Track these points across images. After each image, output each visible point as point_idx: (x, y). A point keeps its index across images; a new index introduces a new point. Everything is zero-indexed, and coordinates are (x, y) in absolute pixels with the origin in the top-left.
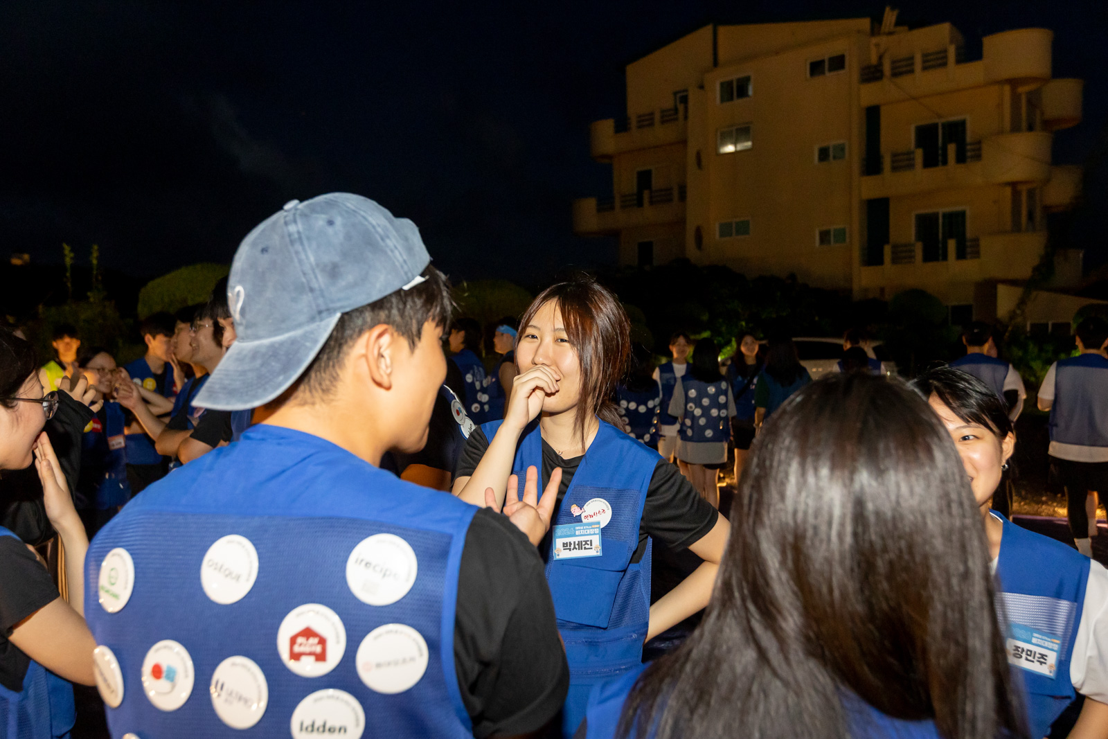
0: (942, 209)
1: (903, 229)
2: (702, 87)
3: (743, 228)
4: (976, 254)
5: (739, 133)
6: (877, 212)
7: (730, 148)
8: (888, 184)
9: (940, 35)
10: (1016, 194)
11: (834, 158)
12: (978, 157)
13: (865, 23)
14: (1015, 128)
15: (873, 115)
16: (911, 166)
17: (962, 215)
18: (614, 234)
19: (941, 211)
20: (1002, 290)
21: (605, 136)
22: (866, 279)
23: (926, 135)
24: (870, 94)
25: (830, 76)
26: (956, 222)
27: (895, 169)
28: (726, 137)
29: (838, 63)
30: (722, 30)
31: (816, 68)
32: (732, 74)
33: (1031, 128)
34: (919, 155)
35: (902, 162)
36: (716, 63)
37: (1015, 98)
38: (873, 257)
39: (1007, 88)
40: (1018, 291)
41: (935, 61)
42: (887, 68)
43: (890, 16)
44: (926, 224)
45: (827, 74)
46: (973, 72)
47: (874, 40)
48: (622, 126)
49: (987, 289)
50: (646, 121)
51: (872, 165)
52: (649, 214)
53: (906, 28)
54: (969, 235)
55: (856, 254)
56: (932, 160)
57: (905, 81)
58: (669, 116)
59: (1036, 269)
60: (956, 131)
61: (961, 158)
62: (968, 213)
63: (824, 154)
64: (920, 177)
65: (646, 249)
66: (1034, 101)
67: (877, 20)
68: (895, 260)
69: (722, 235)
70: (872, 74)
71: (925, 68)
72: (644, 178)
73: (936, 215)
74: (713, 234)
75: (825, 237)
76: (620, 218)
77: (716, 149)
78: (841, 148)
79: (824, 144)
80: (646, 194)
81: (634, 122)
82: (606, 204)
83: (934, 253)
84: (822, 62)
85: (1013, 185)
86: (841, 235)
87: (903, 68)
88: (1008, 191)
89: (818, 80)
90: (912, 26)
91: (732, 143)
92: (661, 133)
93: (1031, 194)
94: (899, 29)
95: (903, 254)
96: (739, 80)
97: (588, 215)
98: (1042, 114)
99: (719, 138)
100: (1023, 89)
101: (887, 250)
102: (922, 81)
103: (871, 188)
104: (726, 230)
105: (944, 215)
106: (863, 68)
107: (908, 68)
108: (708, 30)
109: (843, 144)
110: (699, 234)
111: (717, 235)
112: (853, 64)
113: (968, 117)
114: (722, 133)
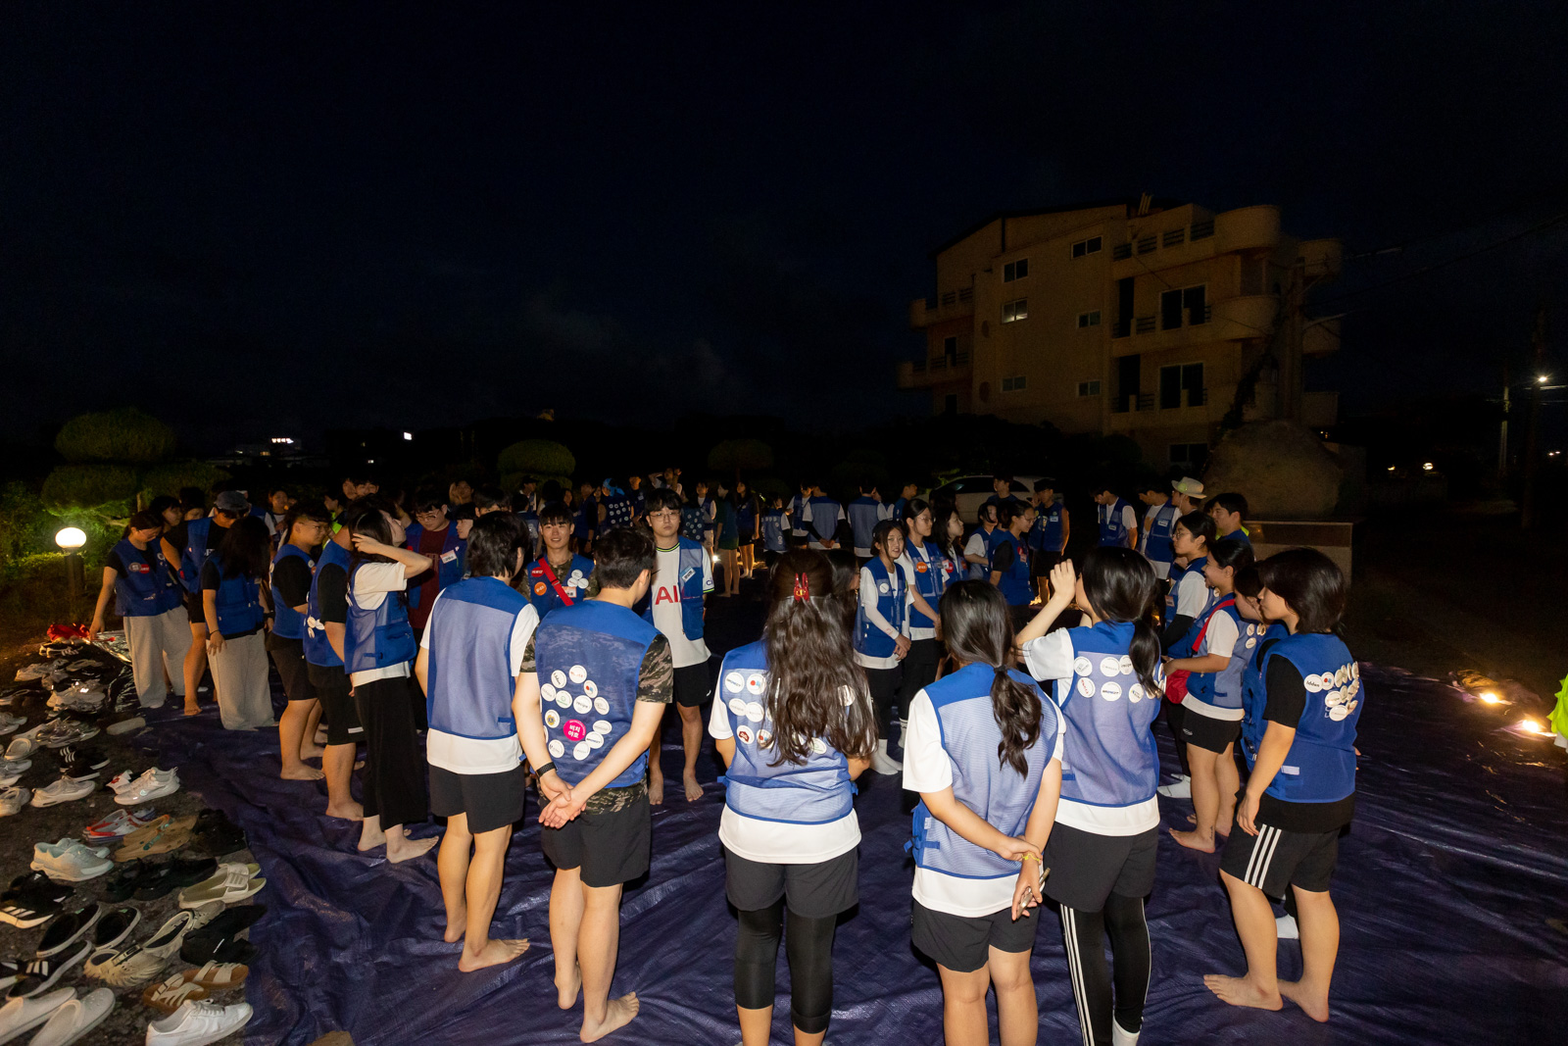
0: (1181, 362)
1: (1151, 381)
2: (990, 270)
3: (1021, 383)
4: (1205, 402)
5: (1020, 307)
7: (1013, 319)
8: (1134, 343)
9: (1182, 216)
11: (1092, 323)
12: (1210, 318)
13: (1122, 210)
14: (1245, 293)
15: (1126, 287)
16: (1152, 329)
17: (1200, 368)
18: (926, 390)
19: (1181, 364)
21: (920, 314)
22: (1117, 423)
23: (1170, 300)
24: (1122, 270)
25: (1088, 256)
26: (1194, 374)
27: (1139, 331)
28: (1010, 309)
29: (1095, 245)
30: (1010, 224)
31: (1079, 250)
32: (1013, 258)
34: (1161, 319)
35: (1146, 326)
36: (1003, 250)
37: (1247, 265)
38: (1121, 406)
39: (1238, 259)
41: (1173, 239)
42: (1134, 249)
43: (1145, 201)
44: (1170, 376)
45: (1087, 254)
46: (1206, 247)
47: (1130, 223)
48: (932, 305)
50: (948, 300)
51: (1122, 330)
52: (950, 373)
53: (1158, 210)
54: (1202, 385)
55: (1107, 404)
56: (1171, 321)
57: (1148, 257)
58: (965, 295)
60: (1195, 296)
61: (1193, 321)
62: (1204, 366)
63: (1083, 321)
64: (1161, 338)
65: (951, 401)
67: (1133, 205)
68: (1138, 408)
69: (1004, 390)
70: (1123, 252)
71: (1166, 245)
72: (950, 345)
73: (1179, 367)
74: (998, 388)
75: (1083, 388)
76: (929, 377)
77: (1001, 318)
78: (1097, 316)
79: (1083, 313)
81: (941, 300)
82: (920, 366)
83: (1170, 401)
84: (1083, 245)
85: (1246, 342)
86: (1096, 386)
87: (1147, 247)
88: (1239, 346)
89: (1080, 260)
90: (1162, 209)
91: (1014, 315)
92: (960, 308)
94: (1155, 210)
95: (1145, 403)
96: (1018, 263)
97: (907, 375)
98: (1293, 274)
99: (1003, 313)
100: (1253, 258)
101: (1132, 399)
102: (1163, 256)
103: (1120, 348)
104: (1007, 385)
105: (1185, 367)
106: (1116, 248)
107: (1152, 246)
108: (998, 223)
109: (1099, 312)
110: (985, 389)
111: (1001, 389)
112: (1106, 246)
113: (1206, 284)
114: (1006, 307)
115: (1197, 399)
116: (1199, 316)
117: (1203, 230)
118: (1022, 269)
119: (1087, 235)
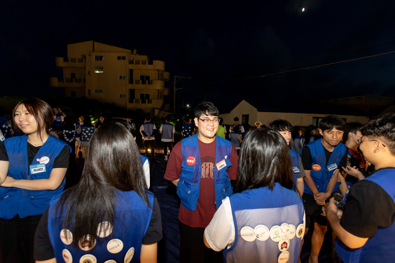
1: (137, 96)
2: (90, 55)
3: (101, 91)
4: (151, 103)
5: (100, 69)
6: (132, 92)
7: (98, 72)
8: (134, 86)
9: (145, 58)
10: (158, 92)
11: (123, 79)
12: (152, 84)
13: (130, 51)
14: (159, 79)
15: (131, 71)
16: (139, 83)
17: (149, 94)
19: (145, 93)
20: (156, 110)
21: (61, 62)
22: (130, 106)
23: (142, 77)
24: (131, 66)
25: (122, 61)
26: (148, 96)
27: (136, 83)
29: (124, 58)
30: (95, 43)
32: (99, 54)
33: (161, 80)
34: (141, 81)
35: (137, 82)
36: (94, 50)
37: (159, 73)
38: (131, 101)
39: (157, 71)
40: (159, 110)
41: (144, 63)
42: (134, 62)
43: (135, 51)
44: (142, 95)
46: (151, 67)
47: (132, 55)
48: (66, 60)
49: (153, 109)
50: (74, 60)
51: (131, 82)
52: (74, 84)
53: (138, 54)
54: (150, 99)
55: (128, 100)
56: (143, 83)
57: (137, 65)
58: (81, 61)
59: (162, 107)
60: (148, 78)
61: (149, 83)
63: (121, 77)
64: (141, 86)
65: (74, 93)
66: (162, 75)
67: (132, 51)
68: (136, 102)
69: (95, 92)
70: (131, 62)
71: (142, 64)
72: (73, 75)
75: (121, 96)
76: (65, 84)
77: (94, 71)
78: (124, 77)
79: (121, 75)
80: (74, 79)
81: (70, 60)
82: (61, 80)
83: (143, 102)
84: (120, 57)
85: (158, 90)
86: (124, 96)
87: (138, 63)
89: (119, 61)
90: (140, 54)
91: (98, 71)
92: (78, 64)
93: (161, 92)
94: (137, 54)
95: (137, 101)
96: (100, 56)
97: (55, 82)
98: (163, 77)
99: (95, 69)
100: (160, 72)
101: (134, 100)
102: (142, 66)
103: (131, 86)
104: (97, 91)
105: (145, 94)
106: (129, 61)
108: (92, 42)
110: (90, 92)
111: (94, 92)
112: (127, 59)
113: (150, 75)
114: (95, 68)
115: (149, 102)
118: (100, 58)
119: (122, 55)
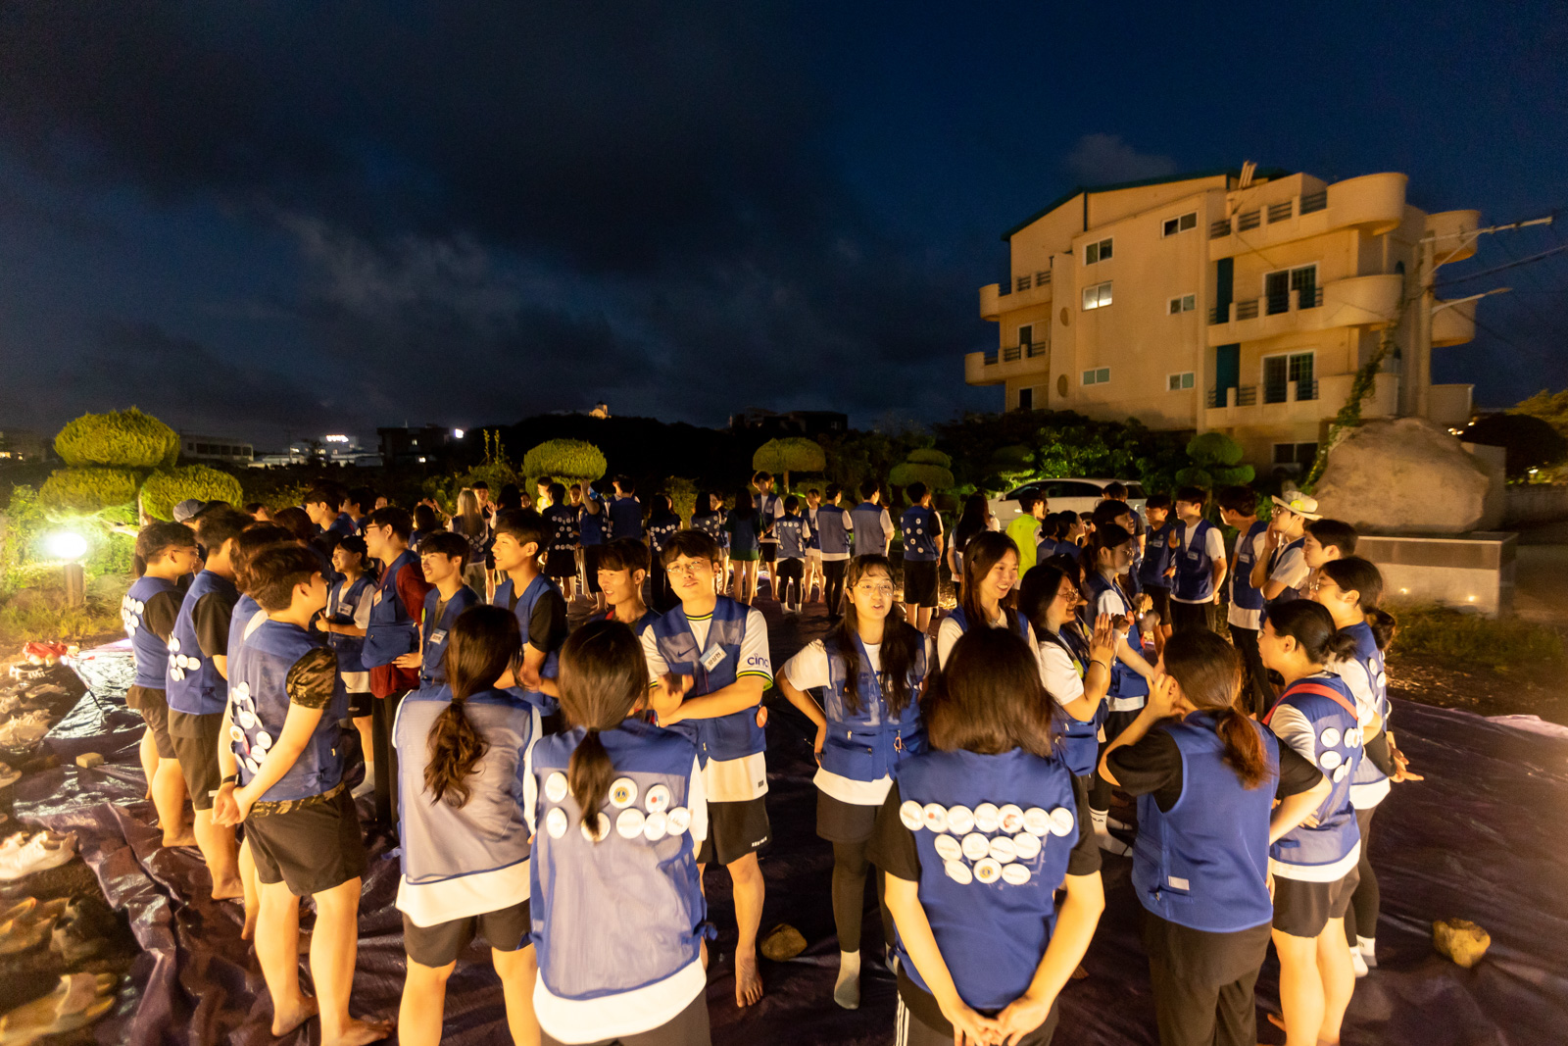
0: (1288, 351)
1: (1253, 373)
2: (1070, 252)
3: (1104, 376)
4: (1314, 396)
5: (1104, 288)
7: (1093, 305)
8: (1234, 331)
9: (1292, 186)
10: (1365, 335)
11: (1185, 309)
12: (1321, 303)
13: (1220, 180)
14: (1363, 272)
15: (1225, 268)
16: (1255, 314)
17: (1309, 358)
18: (1000, 384)
19: (1289, 354)
21: (992, 301)
22: (1211, 420)
23: (1276, 282)
24: (1220, 248)
25: (1181, 234)
26: (1303, 365)
27: (1240, 317)
28: (1090, 295)
29: (1190, 221)
30: (1093, 198)
31: (1170, 227)
32: (1096, 238)
34: (1265, 302)
35: (1247, 312)
36: (1086, 229)
37: (1366, 241)
38: (1217, 400)
39: (1355, 234)
41: (1278, 214)
42: (1235, 223)
43: (1248, 170)
44: (1275, 368)
45: (1180, 232)
46: (1317, 220)
47: (1229, 196)
48: (1005, 290)
50: (1024, 285)
51: (1220, 316)
52: (1025, 365)
53: (1266, 180)
54: (1311, 377)
55: (1201, 398)
56: (1277, 305)
57: (1251, 234)
58: (1043, 279)
60: (1305, 277)
61: (1303, 304)
62: (1315, 356)
63: (1175, 306)
64: (1264, 323)
65: (1026, 395)
66: (1403, 239)
67: (1234, 174)
68: (1238, 403)
69: (1085, 383)
70: (1221, 229)
71: (1270, 220)
72: (1026, 333)
73: (1283, 360)
74: (1078, 381)
75: (1174, 381)
76: (1002, 369)
77: (1082, 304)
78: (1191, 301)
79: (1175, 298)
80: (1025, 348)
81: (1015, 285)
82: (991, 359)
83: (1275, 394)
84: (1176, 221)
85: (1364, 328)
86: (1189, 379)
87: (1249, 222)
88: (1356, 332)
89: (1172, 238)
90: (1273, 177)
91: (1096, 301)
92: (1036, 294)
94: (1258, 181)
95: (1245, 397)
96: (1101, 243)
97: (977, 367)
99: (1084, 294)
100: (1378, 233)
101: (1231, 393)
102: (1270, 233)
103: (1220, 335)
104: (1089, 378)
105: (1292, 358)
106: (1214, 224)
107: (1255, 221)
108: (1080, 198)
109: (1193, 296)
110: (1063, 382)
111: (1081, 382)
112: (1202, 223)
113: (1317, 264)
114: (1087, 292)
115: (1306, 393)
116: (1309, 300)
117: (1313, 203)
118: (1106, 251)
119: (1176, 212)
